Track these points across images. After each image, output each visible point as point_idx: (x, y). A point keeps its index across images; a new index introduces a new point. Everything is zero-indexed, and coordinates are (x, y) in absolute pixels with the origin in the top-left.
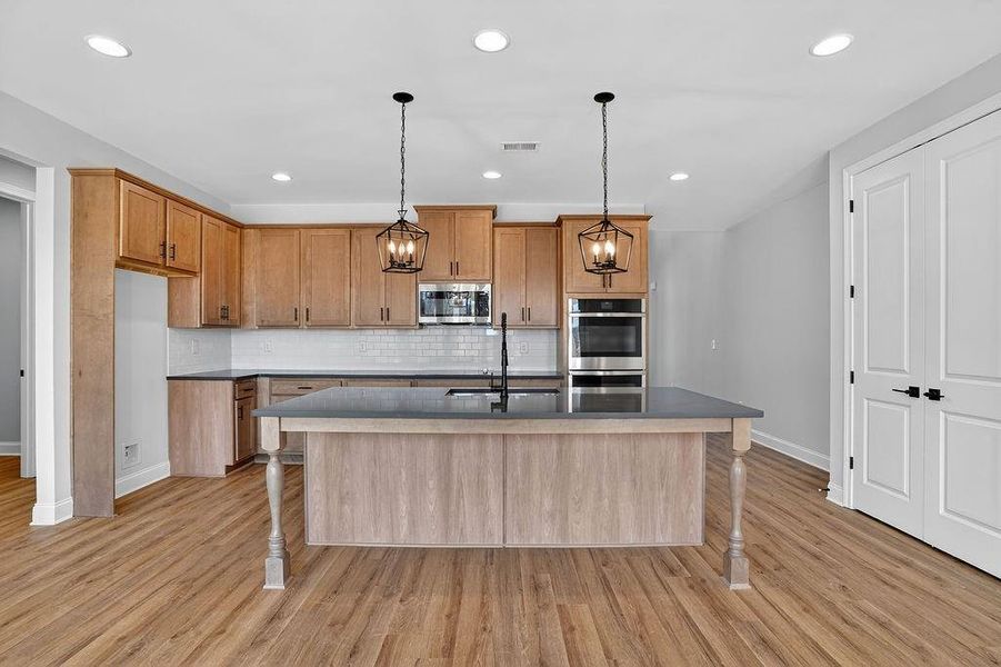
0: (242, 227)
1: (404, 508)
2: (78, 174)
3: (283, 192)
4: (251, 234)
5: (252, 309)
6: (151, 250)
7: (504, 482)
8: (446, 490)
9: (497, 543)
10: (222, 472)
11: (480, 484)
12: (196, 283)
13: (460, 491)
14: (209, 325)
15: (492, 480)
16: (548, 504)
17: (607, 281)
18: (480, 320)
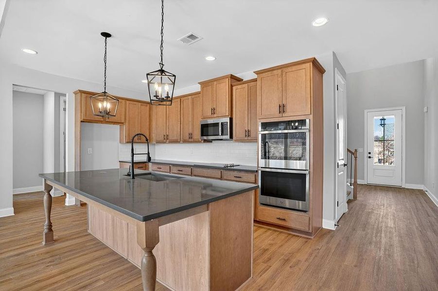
12: (125, 126)
17: (282, 109)
18: (224, 137)
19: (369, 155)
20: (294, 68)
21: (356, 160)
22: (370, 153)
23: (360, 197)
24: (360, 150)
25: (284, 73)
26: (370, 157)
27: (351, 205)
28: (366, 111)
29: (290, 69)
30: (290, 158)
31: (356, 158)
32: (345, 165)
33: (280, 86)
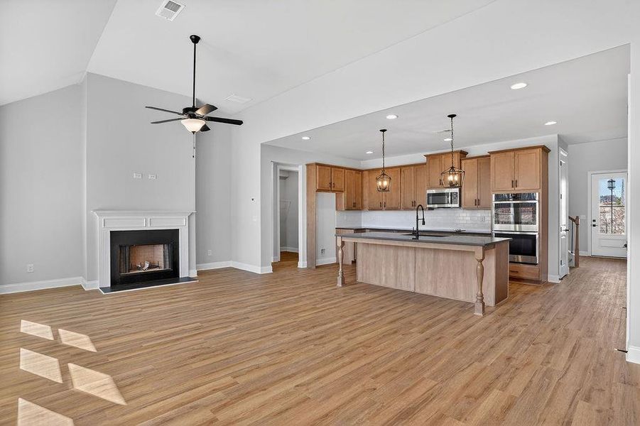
0: (362, 171)
1: (383, 272)
2: (308, 165)
3: (370, 157)
4: (366, 173)
5: (366, 203)
6: (327, 185)
7: (415, 267)
8: (396, 268)
9: (412, 290)
10: (351, 263)
11: (407, 267)
12: (343, 194)
13: (401, 269)
14: (348, 209)
15: (411, 265)
16: (430, 278)
17: (514, 184)
18: (453, 205)
19: (594, 223)
20: (526, 152)
21: (577, 227)
22: (594, 221)
23: (582, 265)
24: (582, 217)
25: (517, 156)
26: (594, 226)
27: (573, 271)
28: (589, 173)
29: (522, 152)
30: (521, 223)
31: (577, 225)
32: (566, 230)
33: (513, 164)
